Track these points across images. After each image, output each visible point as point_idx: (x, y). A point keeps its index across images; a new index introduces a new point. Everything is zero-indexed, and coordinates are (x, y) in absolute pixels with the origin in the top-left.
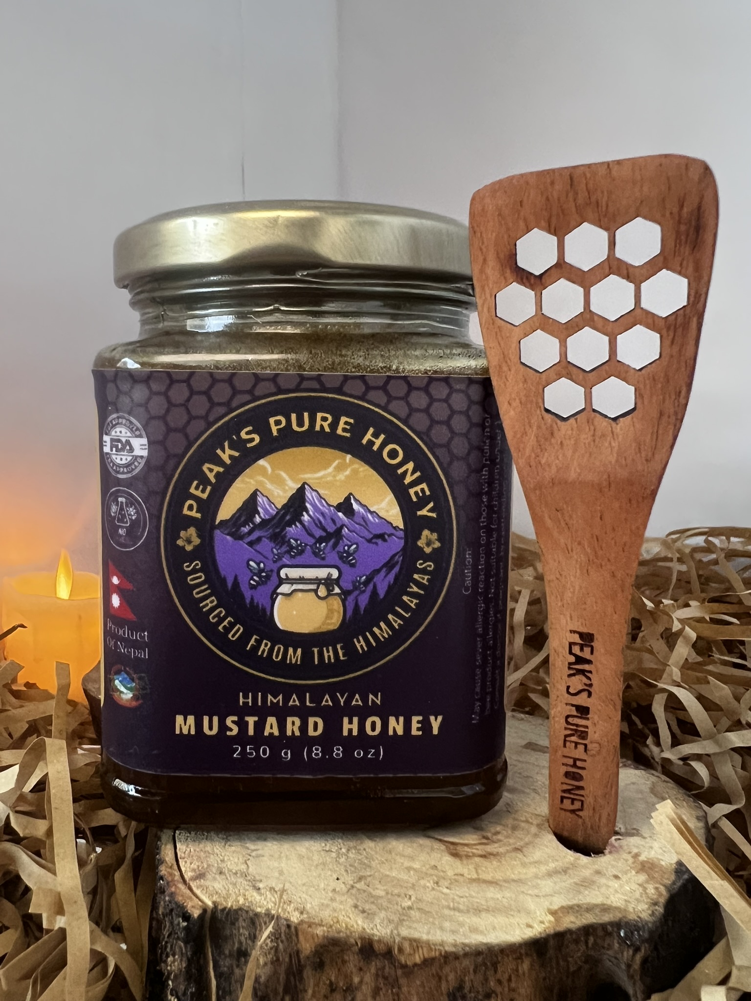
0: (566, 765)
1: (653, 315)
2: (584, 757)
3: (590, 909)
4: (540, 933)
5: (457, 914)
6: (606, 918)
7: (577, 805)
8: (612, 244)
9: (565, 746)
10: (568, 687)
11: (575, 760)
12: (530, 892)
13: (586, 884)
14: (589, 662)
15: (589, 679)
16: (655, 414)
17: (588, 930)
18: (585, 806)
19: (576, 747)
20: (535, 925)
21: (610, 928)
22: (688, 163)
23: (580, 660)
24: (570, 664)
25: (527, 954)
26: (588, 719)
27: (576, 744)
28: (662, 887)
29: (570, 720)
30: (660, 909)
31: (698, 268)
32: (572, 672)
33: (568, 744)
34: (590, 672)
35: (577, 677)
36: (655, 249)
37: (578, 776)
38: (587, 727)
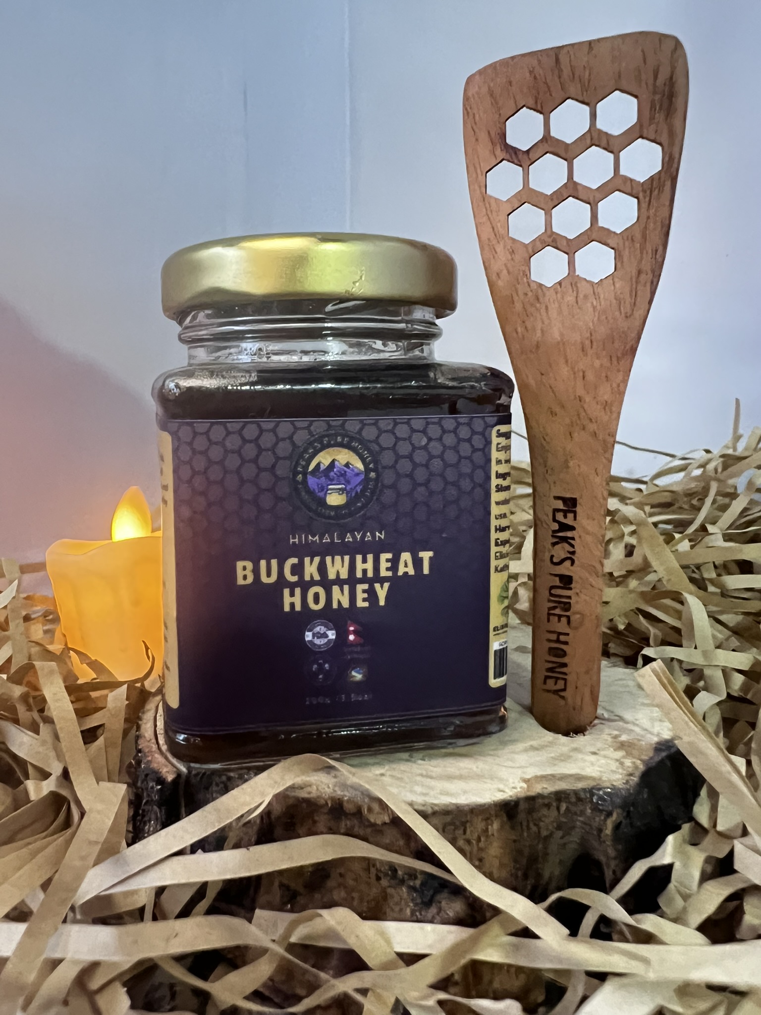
0: (549, 641)
1: (631, 180)
2: (567, 630)
3: (563, 777)
4: (511, 796)
5: (429, 780)
6: (580, 785)
7: (560, 685)
8: (593, 116)
9: (549, 620)
10: (552, 556)
11: (560, 634)
12: (505, 764)
13: (564, 758)
14: (572, 528)
15: (573, 546)
16: (634, 272)
17: (560, 796)
18: (568, 685)
19: (559, 621)
20: (507, 790)
21: (582, 795)
22: (662, 38)
23: (564, 527)
24: (554, 532)
25: (497, 816)
26: (570, 589)
27: (560, 616)
28: (639, 762)
29: (553, 592)
30: (635, 779)
31: (672, 134)
32: (555, 540)
33: (551, 617)
34: (573, 539)
35: (560, 545)
36: (632, 118)
37: (560, 652)
38: (570, 597)
